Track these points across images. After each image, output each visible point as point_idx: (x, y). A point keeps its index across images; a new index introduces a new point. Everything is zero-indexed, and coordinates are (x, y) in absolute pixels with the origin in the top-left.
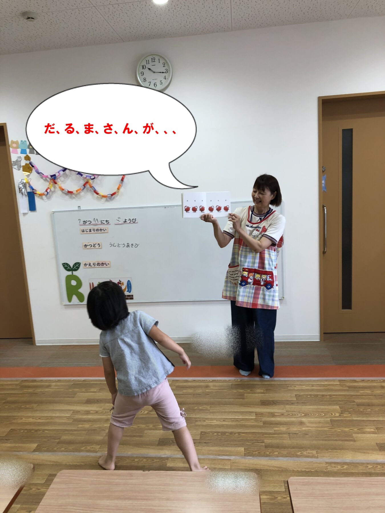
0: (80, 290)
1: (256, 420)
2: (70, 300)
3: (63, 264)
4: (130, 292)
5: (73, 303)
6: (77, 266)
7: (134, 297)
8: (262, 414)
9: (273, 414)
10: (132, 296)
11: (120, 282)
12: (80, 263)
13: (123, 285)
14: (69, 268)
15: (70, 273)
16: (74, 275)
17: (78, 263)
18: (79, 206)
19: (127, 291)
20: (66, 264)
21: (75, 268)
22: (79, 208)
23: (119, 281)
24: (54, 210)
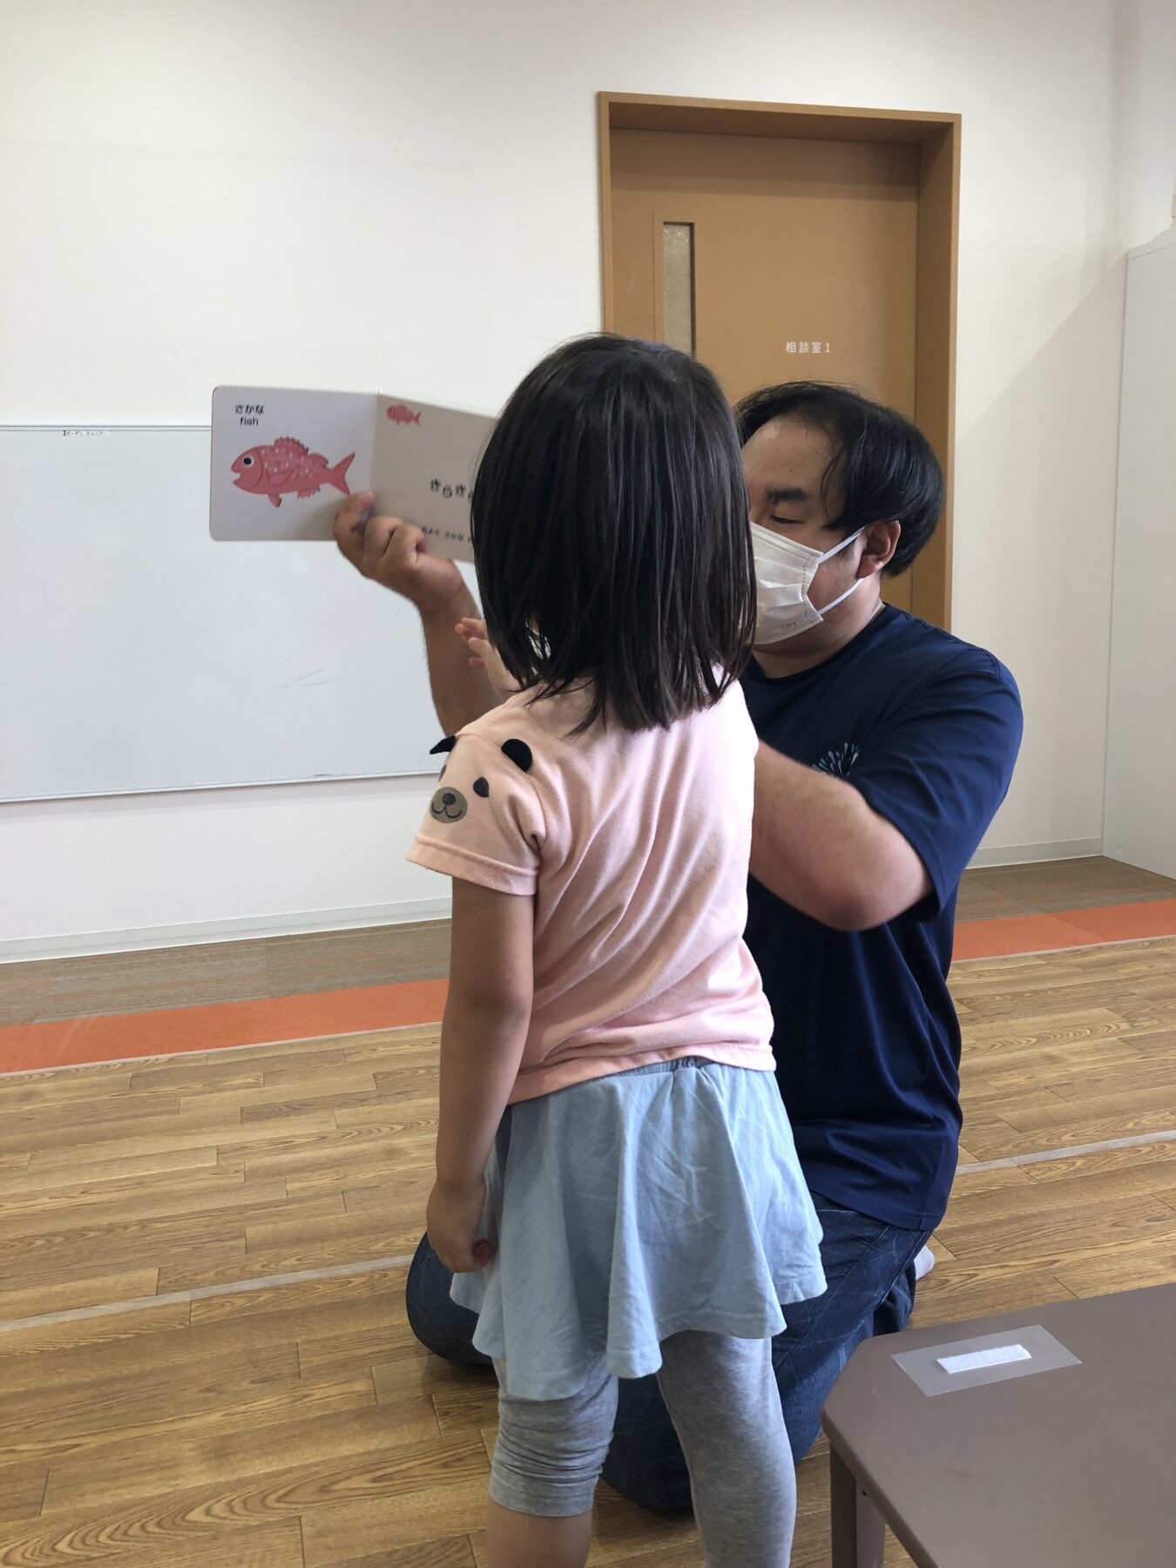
1: (217, 1171)
8: (242, 1149)
9: (287, 1142)
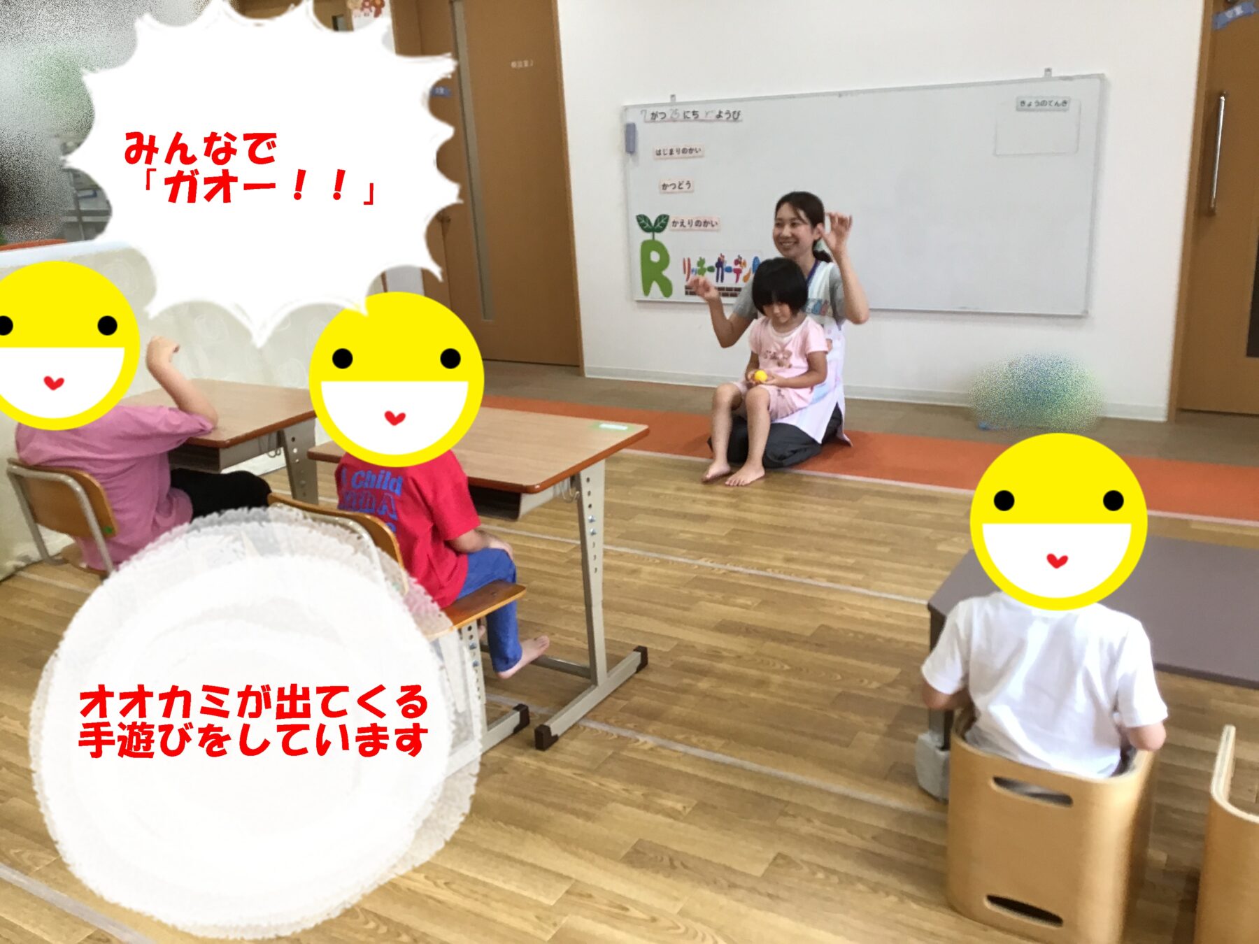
0: (666, 273)
2: (647, 291)
3: (637, 216)
5: (652, 298)
6: (662, 223)
11: (740, 260)
12: (668, 216)
13: (745, 267)
14: (648, 225)
15: (648, 236)
16: (656, 241)
17: (665, 216)
18: (673, 94)
20: (642, 217)
21: (658, 225)
22: (673, 98)
23: (737, 258)
24: (628, 103)
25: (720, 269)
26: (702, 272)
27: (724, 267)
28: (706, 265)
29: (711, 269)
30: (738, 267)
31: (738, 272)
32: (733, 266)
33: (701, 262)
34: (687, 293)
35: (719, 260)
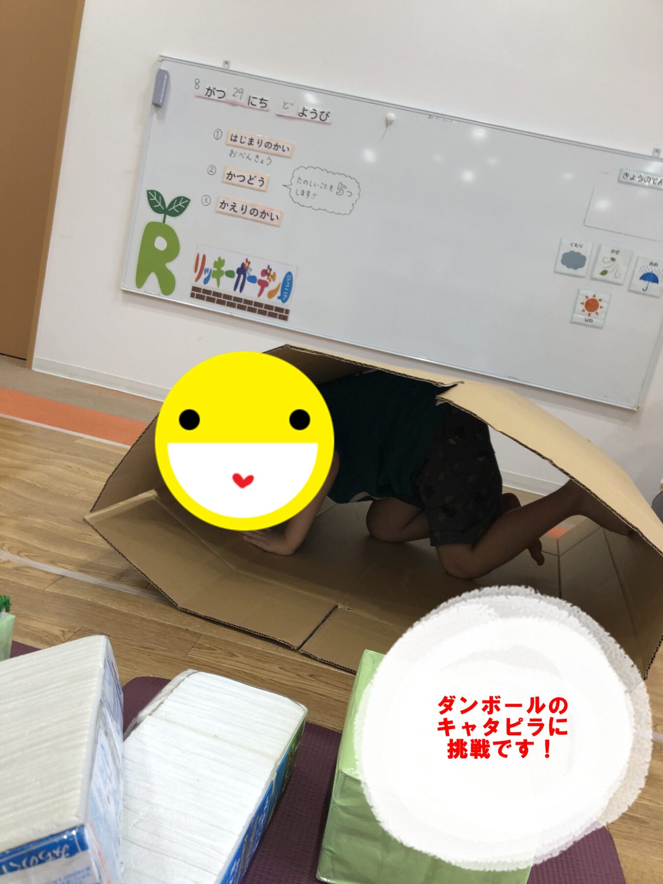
0: (171, 266)
2: (140, 282)
3: (148, 191)
4: (284, 301)
5: (145, 292)
6: (180, 206)
7: (291, 316)
10: (287, 311)
11: (268, 271)
12: (189, 200)
13: (274, 280)
14: (160, 205)
15: (159, 218)
16: (167, 225)
17: (185, 199)
18: (227, 60)
19: (279, 298)
20: (155, 192)
21: (174, 208)
22: (226, 66)
23: (266, 268)
24: (164, 54)
25: (242, 276)
26: (218, 274)
27: (247, 275)
28: (225, 269)
29: (230, 274)
30: (265, 278)
31: (263, 284)
32: (259, 277)
33: (220, 263)
34: (192, 295)
35: (243, 264)
